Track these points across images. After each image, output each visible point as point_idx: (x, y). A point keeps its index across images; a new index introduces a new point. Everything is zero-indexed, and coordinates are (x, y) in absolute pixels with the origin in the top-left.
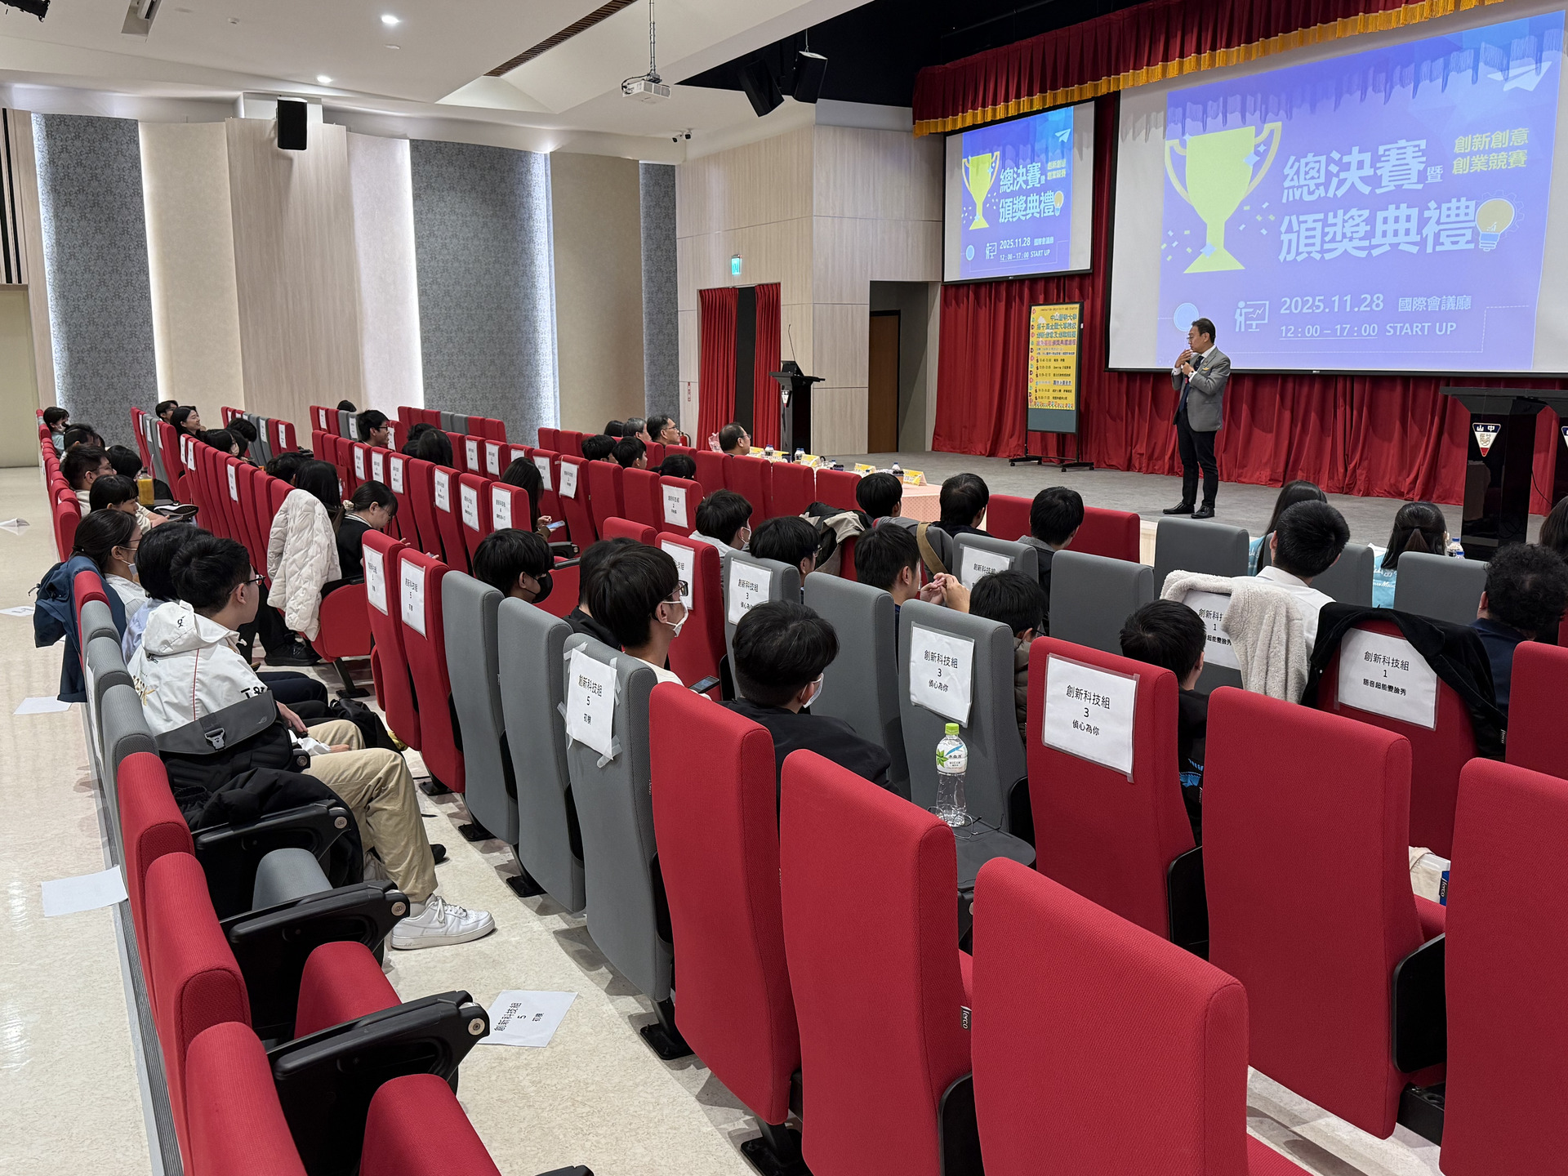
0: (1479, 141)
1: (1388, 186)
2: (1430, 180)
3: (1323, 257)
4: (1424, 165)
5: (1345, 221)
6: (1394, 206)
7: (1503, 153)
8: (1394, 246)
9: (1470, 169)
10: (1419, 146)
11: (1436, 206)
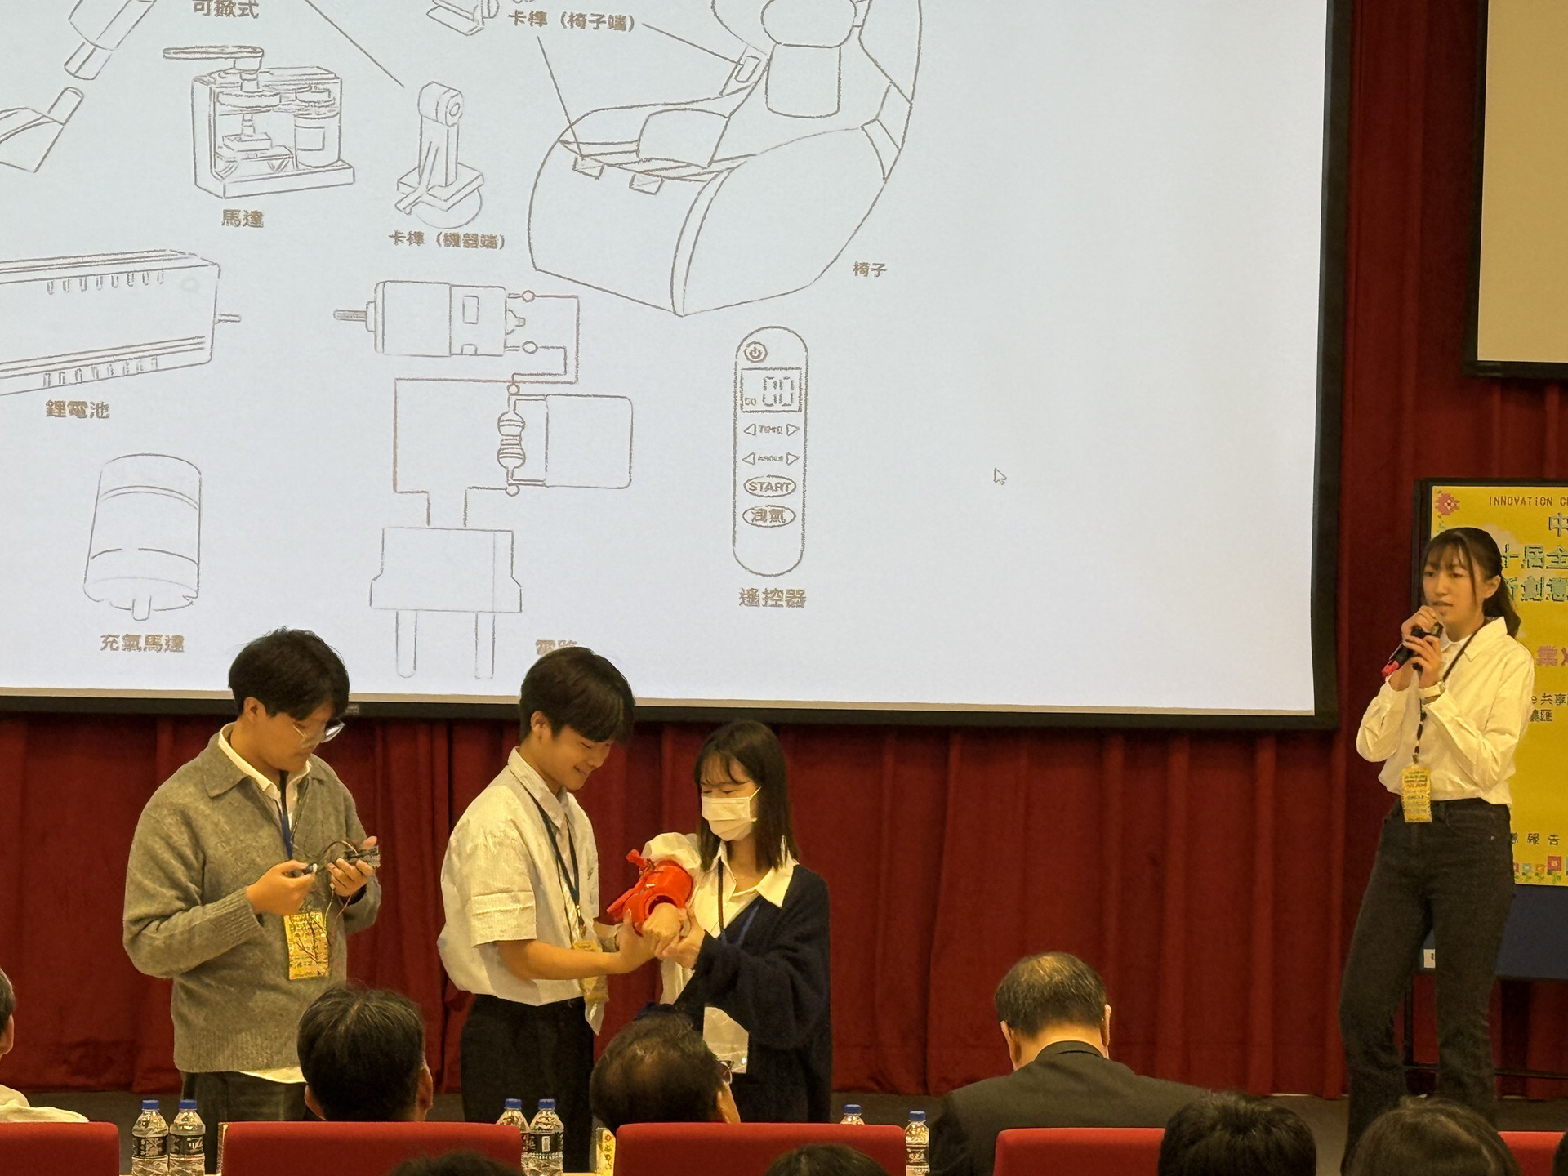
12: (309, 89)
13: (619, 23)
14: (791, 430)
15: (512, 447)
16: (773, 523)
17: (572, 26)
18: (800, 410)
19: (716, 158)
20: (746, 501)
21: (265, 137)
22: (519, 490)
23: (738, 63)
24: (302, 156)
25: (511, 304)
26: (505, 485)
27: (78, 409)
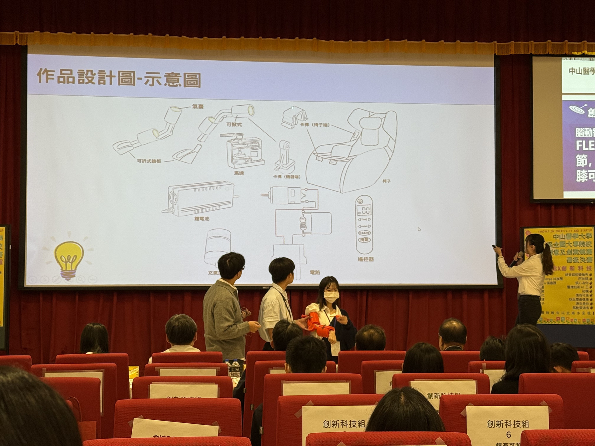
12: (254, 143)
13: (326, 125)
14: (369, 219)
15: (303, 225)
16: (365, 242)
17: (315, 126)
18: (371, 215)
19: (350, 156)
20: (359, 236)
21: (244, 154)
22: (305, 235)
23: (354, 134)
24: (253, 158)
25: (302, 191)
26: (302, 234)
27: (202, 219)
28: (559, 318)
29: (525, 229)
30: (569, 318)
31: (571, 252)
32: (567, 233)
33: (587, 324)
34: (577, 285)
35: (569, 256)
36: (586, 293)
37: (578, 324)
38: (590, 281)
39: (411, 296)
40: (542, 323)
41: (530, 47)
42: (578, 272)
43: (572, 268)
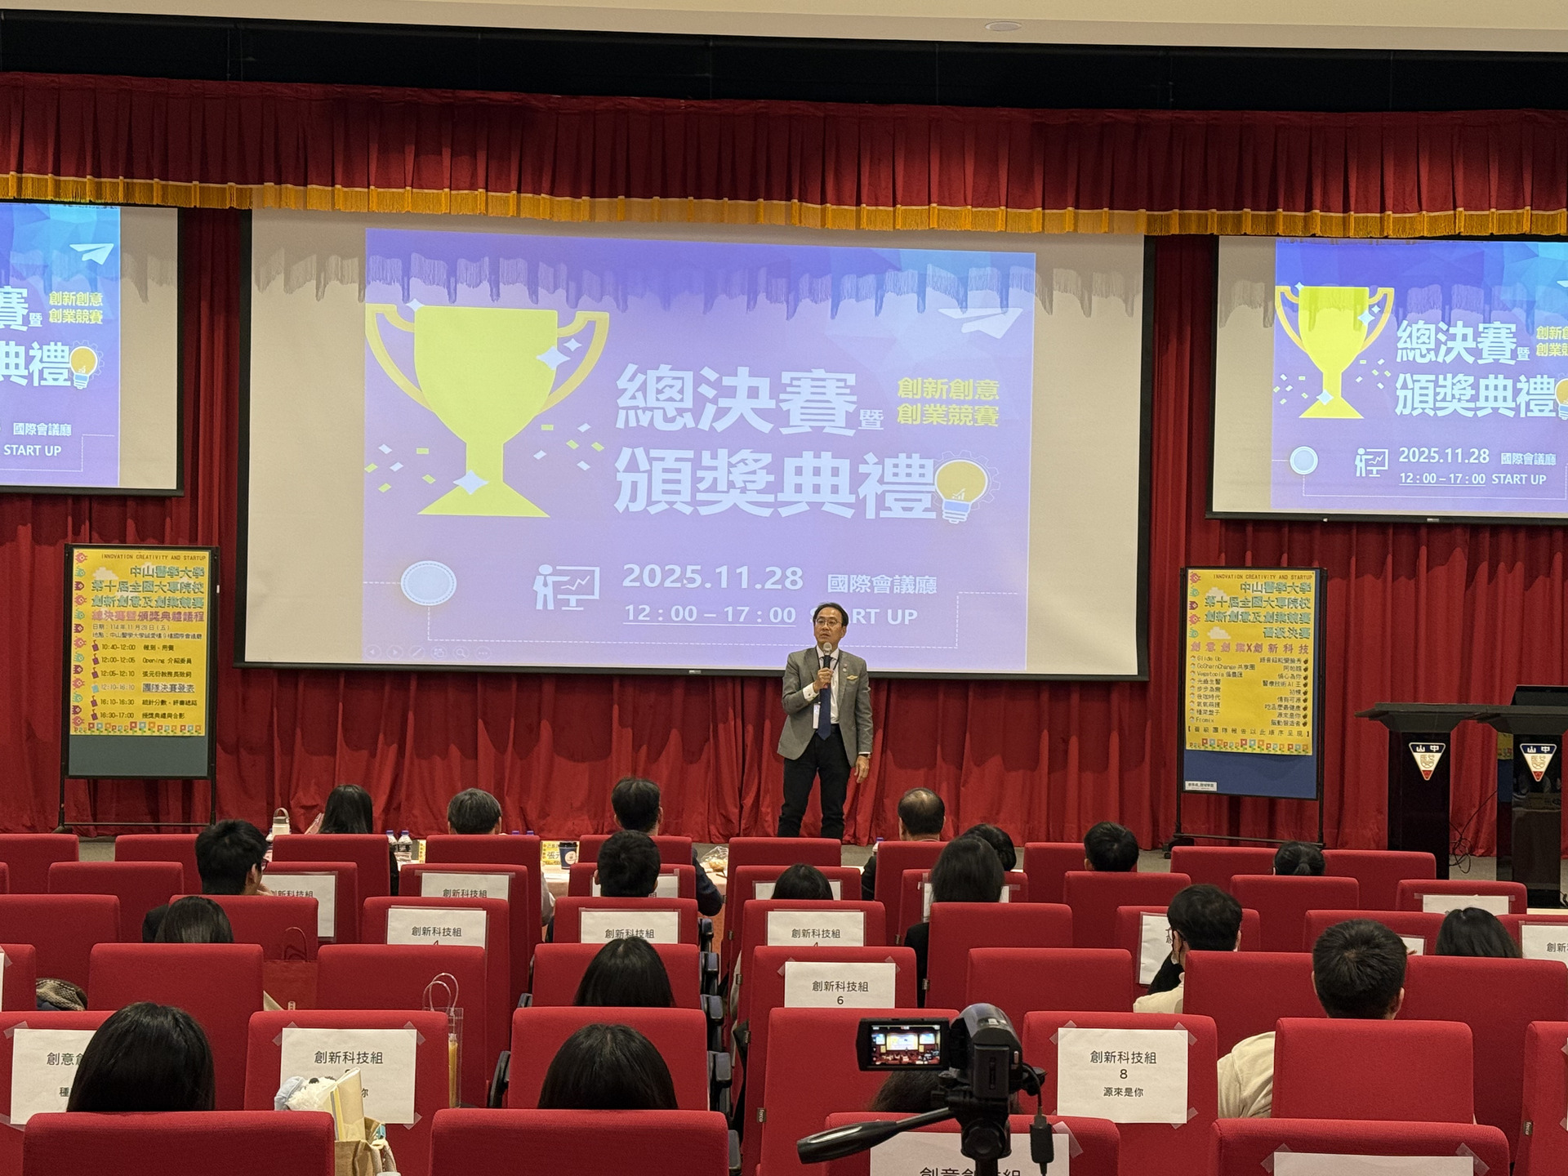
0: (933, 387)
1: (799, 425)
2: (864, 426)
3: (696, 512)
4: (854, 406)
5: (730, 465)
6: (812, 453)
7: (966, 406)
8: (816, 507)
9: (922, 420)
10: (845, 380)
11: (876, 460)
28: (1246, 740)
29: (1190, 571)
30: (1263, 741)
31: (1272, 617)
32: (1266, 580)
33: (1295, 753)
34: (1281, 680)
35: (1268, 625)
36: (1297, 696)
37: (1279, 753)
38: (1303, 674)
39: (971, 694)
40: (1214, 750)
41: (1209, 223)
42: (1284, 656)
43: (1272, 648)
